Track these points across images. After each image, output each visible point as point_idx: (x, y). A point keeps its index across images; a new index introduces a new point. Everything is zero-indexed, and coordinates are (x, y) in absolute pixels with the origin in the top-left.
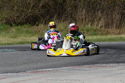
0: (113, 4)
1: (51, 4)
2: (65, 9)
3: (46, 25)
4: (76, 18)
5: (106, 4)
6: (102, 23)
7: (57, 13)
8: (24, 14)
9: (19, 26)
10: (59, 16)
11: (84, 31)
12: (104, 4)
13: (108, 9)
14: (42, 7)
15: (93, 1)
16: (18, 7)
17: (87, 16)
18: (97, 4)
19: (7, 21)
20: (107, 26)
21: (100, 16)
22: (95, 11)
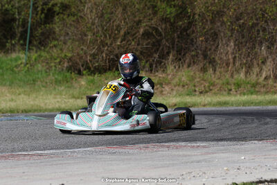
1: (161, 28)
2: (192, 40)
3: (151, 73)
4: (214, 58)
6: (267, 70)
7: (175, 48)
8: (107, 50)
9: (96, 76)
10: (180, 54)
11: (229, 87)
12: (274, 29)
14: (143, 34)
15: (250, 24)
16: (94, 34)
17: (237, 55)
18: (258, 31)
19: (70, 64)
21: (265, 55)
22: (253, 44)
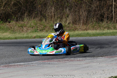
0: (80, 2)
1: (22, 2)
2: (35, 7)
3: (17, 22)
4: (45, 15)
5: (73, 2)
6: (70, 19)
7: (28, 10)
10: (30, 13)
13: (76, 7)
14: (13, 5)
17: (56, 13)
18: (65, 2)
20: (75, 22)
21: (68, 13)
22: (63, 8)
